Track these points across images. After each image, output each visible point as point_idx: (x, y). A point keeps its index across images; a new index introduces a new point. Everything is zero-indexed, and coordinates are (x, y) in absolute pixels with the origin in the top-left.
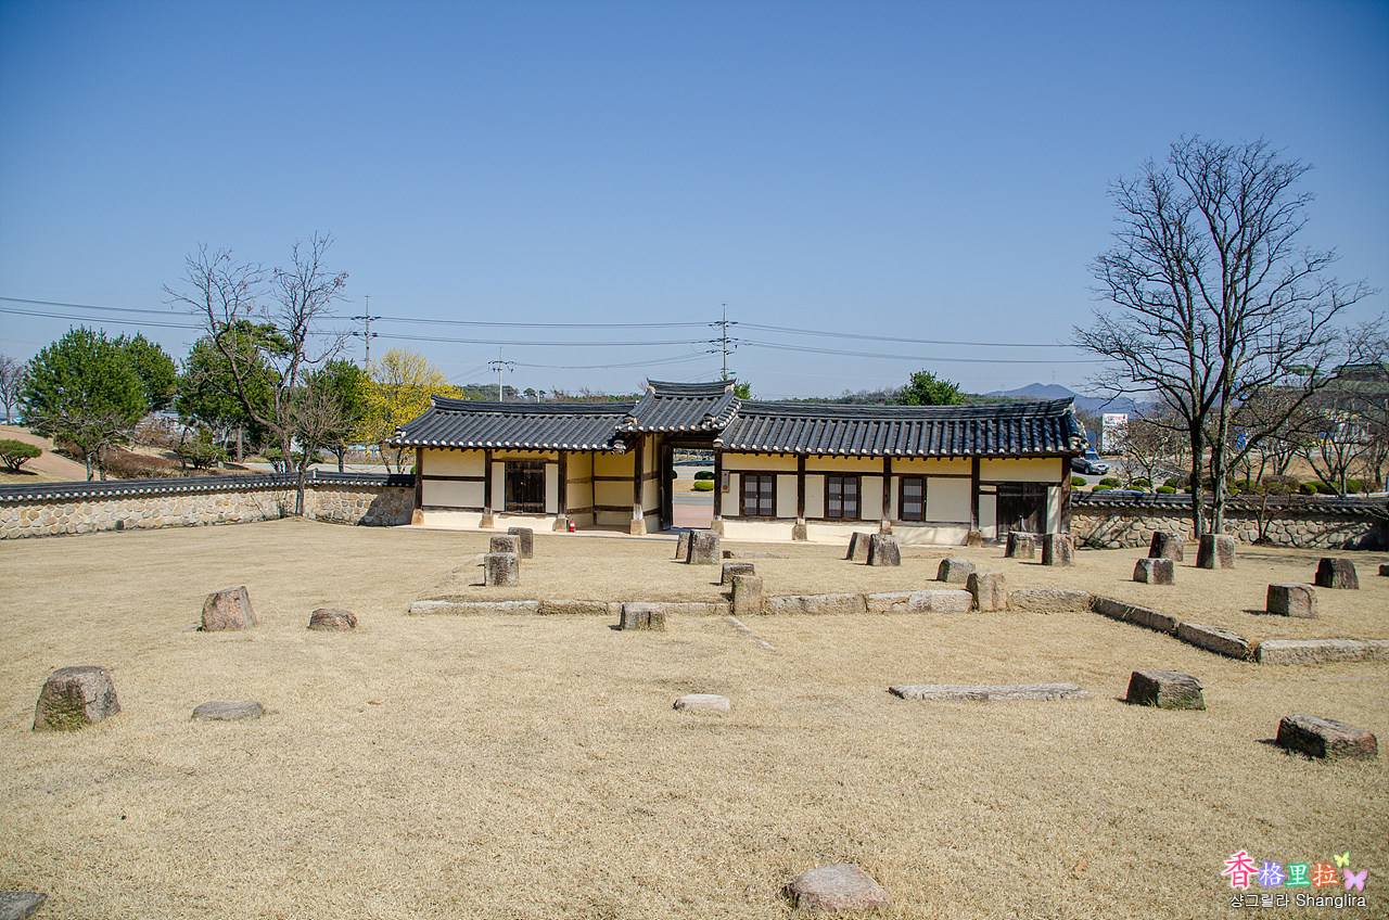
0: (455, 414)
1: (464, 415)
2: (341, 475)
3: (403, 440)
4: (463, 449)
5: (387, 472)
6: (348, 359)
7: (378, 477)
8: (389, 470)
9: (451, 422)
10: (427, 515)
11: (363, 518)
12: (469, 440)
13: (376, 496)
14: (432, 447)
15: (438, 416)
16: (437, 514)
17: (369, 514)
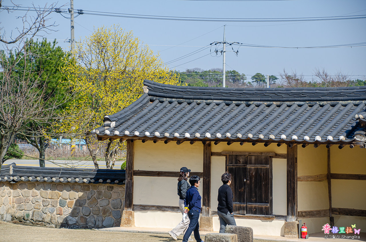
0: (170, 103)
1: (180, 103)
2: (42, 171)
3: (112, 131)
4: (179, 141)
5: (93, 167)
6: (50, 40)
7: (83, 173)
8: (96, 164)
9: (165, 111)
10: (138, 215)
11: (66, 220)
12: (186, 131)
13: (81, 194)
14: (144, 139)
15: (151, 105)
16: (149, 214)
17: (73, 214)
